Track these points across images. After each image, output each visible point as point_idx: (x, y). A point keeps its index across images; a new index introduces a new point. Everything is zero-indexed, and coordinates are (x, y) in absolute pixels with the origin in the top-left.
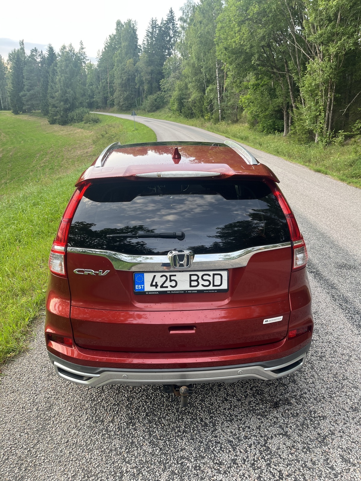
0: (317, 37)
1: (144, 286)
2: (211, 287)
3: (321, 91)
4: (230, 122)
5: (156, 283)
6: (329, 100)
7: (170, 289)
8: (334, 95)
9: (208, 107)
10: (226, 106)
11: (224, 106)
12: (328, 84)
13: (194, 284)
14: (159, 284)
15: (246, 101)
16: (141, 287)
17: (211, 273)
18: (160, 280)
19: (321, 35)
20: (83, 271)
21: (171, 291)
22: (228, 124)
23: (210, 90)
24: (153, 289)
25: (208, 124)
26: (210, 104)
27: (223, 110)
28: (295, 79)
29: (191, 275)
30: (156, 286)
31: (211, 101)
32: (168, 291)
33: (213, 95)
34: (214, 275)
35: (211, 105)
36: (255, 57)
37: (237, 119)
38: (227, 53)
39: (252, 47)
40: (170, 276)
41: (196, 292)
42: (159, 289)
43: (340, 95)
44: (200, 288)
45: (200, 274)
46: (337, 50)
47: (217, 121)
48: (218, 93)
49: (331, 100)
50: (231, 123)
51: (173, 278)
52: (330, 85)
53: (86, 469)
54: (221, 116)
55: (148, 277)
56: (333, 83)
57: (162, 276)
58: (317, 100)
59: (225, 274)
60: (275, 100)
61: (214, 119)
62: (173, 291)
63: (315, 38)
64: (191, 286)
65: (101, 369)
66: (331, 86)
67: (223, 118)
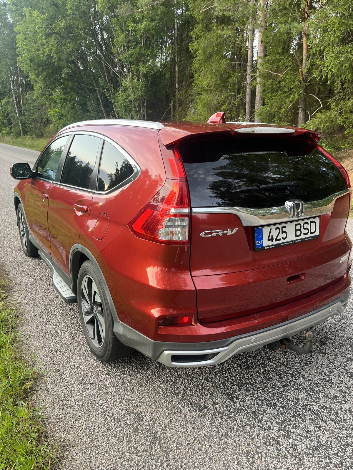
0: (128, 56)
1: (263, 242)
2: (309, 235)
3: (135, 107)
4: (34, 136)
5: (272, 236)
6: (142, 115)
7: (282, 241)
8: (146, 111)
9: (5, 121)
10: (28, 120)
11: (25, 120)
12: (140, 101)
13: (298, 233)
14: (274, 238)
15: (56, 114)
16: (261, 242)
17: (309, 221)
18: (274, 234)
19: (131, 55)
20: (211, 233)
21: (283, 243)
22: (33, 138)
23: (6, 102)
24: (270, 243)
25: (8, 138)
26: (6, 118)
27: (23, 124)
28: (107, 95)
29: (296, 225)
30: (272, 239)
31: (8, 114)
32: (281, 243)
33: (10, 108)
34: (311, 222)
35: (9, 118)
36: (65, 71)
37: (42, 134)
38: (32, 65)
39: (60, 60)
40: (282, 228)
41: (300, 241)
42: (275, 242)
43: (151, 111)
44: (303, 236)
45: (302, 223)
46: (147, 70)
47: (18, 135)
48: (16, 106)
49: (144, 115)
50: (36, 138)
51: (284, 230)
52: (141, 102)
53: (241, 452)
54: (23, 130)
55: (265, 232)
56: (144, 100)
57: (276, 230)
58: (132, 114)
59: (317, 220)
60: (88, 114)
61: (15, 134)
62: (285, 243)
63: (125, 58)
64: (297, 236)
65: (232, 339)
66: (143, 103)
67: (25, 133)
